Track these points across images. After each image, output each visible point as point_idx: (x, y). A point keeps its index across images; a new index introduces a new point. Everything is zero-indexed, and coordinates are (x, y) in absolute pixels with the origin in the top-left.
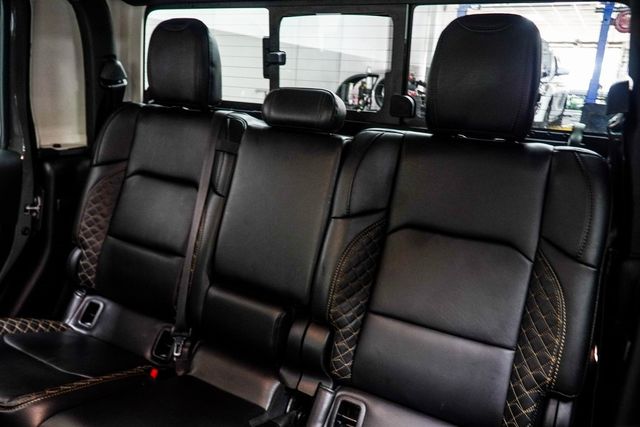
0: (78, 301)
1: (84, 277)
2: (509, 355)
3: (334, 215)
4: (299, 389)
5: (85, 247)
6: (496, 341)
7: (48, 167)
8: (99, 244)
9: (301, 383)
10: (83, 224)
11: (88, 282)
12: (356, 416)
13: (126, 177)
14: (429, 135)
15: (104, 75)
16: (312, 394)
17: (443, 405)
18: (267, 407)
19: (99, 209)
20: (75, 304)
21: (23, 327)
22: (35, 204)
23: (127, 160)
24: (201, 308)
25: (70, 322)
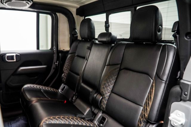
0: (62, 86)
1: (63, 80)
2: (142, 108)
3: (106, 65)
4: (94, 112)
5: (64, 73)
6: (138, 103)
7: (60, 54)
8: (67, 72)
9: (95, 110)
10: (65, 68)
11: (64, 81)
12: (104, 121)
13: (75, 57)
14: (133, 43)
15: (73, 33)
16: (96, 113)
17: (123, 121)
18: (85, 114)
19: (68, 64)
20: (61, 86)
21: (45, 88)
22: (57, 62)
23: (75, 53)
24: (79, 88)
25: (60, 90)
